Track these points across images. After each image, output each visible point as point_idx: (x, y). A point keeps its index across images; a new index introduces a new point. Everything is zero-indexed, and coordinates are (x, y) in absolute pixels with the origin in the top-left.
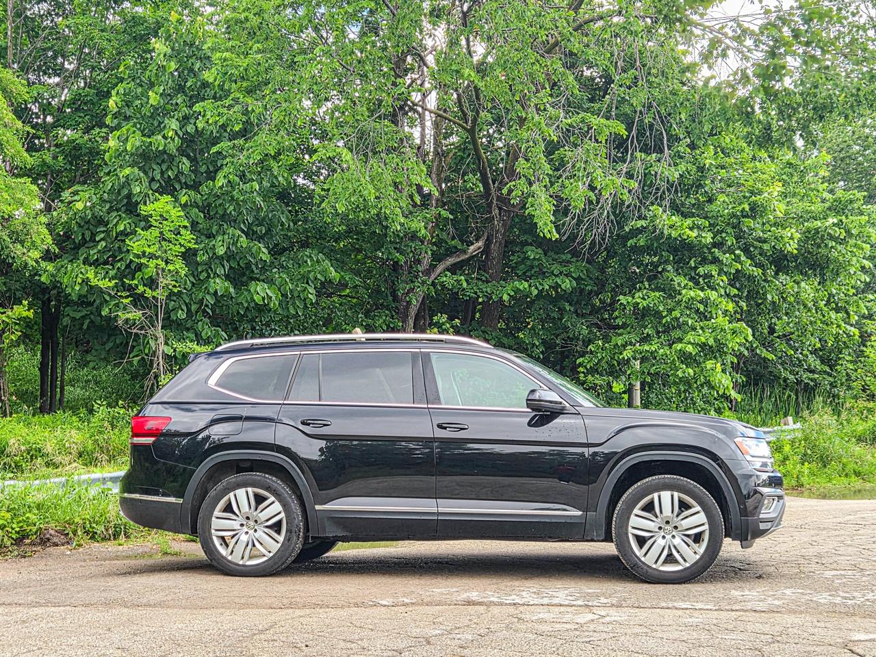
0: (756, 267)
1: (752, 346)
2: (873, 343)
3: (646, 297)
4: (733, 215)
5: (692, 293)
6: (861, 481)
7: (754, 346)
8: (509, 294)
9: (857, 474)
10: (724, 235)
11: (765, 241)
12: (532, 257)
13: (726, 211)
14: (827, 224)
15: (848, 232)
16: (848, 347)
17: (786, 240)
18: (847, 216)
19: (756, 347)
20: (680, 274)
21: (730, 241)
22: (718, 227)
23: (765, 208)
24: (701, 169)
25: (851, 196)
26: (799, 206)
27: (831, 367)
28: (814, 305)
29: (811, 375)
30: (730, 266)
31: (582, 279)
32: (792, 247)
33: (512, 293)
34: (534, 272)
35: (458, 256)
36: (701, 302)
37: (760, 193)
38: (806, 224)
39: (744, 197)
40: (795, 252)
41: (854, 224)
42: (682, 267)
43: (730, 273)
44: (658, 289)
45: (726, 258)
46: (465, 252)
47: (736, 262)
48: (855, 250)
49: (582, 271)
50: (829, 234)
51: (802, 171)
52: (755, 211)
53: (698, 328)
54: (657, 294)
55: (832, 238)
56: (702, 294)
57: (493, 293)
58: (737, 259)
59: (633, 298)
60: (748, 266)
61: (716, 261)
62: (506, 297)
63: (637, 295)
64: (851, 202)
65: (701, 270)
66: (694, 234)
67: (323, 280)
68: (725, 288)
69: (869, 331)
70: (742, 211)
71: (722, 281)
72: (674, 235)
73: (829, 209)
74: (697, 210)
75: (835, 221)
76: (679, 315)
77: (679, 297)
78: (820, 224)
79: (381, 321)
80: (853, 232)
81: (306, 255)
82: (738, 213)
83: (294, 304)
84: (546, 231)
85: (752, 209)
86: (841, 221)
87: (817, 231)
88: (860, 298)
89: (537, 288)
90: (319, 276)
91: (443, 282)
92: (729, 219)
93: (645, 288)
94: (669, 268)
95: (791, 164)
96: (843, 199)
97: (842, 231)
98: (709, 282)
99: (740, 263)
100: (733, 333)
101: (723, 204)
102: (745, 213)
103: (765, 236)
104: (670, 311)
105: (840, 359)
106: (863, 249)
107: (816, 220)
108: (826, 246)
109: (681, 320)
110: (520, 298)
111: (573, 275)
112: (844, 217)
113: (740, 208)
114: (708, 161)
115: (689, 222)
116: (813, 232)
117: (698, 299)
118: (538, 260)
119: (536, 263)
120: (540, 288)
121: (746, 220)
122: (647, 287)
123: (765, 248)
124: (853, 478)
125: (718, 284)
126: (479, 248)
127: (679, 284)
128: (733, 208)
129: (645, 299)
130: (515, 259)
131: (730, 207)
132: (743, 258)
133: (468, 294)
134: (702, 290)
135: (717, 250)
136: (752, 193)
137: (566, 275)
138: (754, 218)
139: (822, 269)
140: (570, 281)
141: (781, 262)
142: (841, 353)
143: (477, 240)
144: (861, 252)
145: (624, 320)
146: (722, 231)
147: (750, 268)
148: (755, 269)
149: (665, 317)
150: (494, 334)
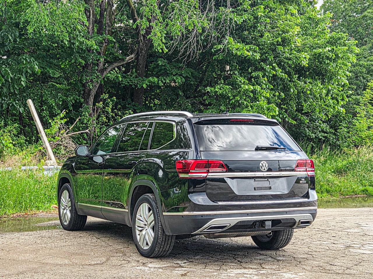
0: (285, 73)
1: (283, 117)
2: (358, 118)
3: (222, 89)
4: (272, 44)
5: (247, 87)
6: (329, 195)
7: (285, 116)
8: (147, 84)
9: (328, 191)
10: (267, 55)
11: (290, 59)
12: (161, 64)
13: (269, 42)
14: (325, 50)
15: (337, 55)
16: (345, 119)
17: (302, 59)
18: (337, 47)
19: (286, 117)
20: (242, 76)
21: (271, 58)
22: (264, 50)
23: (290, 41)
24: (256, 18)
25: (340, 36)
26: (310, 40)
27: (336, 130)
28: (320, 96)
29: (323, 134)
30: (270, 73)
31: (188, 77)
32: (305, 63)
33: (148, 84)
34: (162, 73)
35: (120, 62)
36: (252, 92)
37: (288, 32)
38: (314, 50)
39: (279, 34)
40: (307, 65)
41: (340, 51)
42: (244, 73)
43: (270, 76)
44: (228, 84)
45: (268, 68)
46: (123, 60)
47: (273, 70)
48: (343, 66)
49: (188, 73)
50: (326, 56)
51: (316, 22)
52: (285, 42)
53: (249, 106)
54: (228, 87)
55: (328, 58)
56: (252, 87)
57: (138, 83)
58: (274, 69)
59: (215, 88)
60: (280, 73)
61: (262, 69)
62: (145, 86)
63: (217, 87)
64: (339, 39)
65: (254, 74)
66: (250, 54)
67: (31, 73)
68: (266, 85)
69: (358, 111)
70: (277, 42)
71: (264, 80)
72: (239, 53)
73: (328, 42)
74: (254, 41)
75: (330, 49)
76: (239, 99)
77: (240, 89)
78: (321, 50)
79: (72, 98)
80: (339, 55)
81: (23, 58)
82: (275, 43)
83: (13, 86)
84: (159, 48)
85: (283, 41)
86: (333, 49)
87: (320, 54)
88: (344, 92)
89: (162, 82)
90: (29, 71)
91: (108, 77)
92: (270, 46)
93: (222, 83)
94: (236, 72)
95: (310, 18)
96: (335, 37)
97: (333, 54)
98: (258, 81)
99: (275, 71)
100: (268, 110)
101: (268, 38)
102: (279, 43)
103: (291, 56)
104: (234, 96)
105: (340, 125)
106: (347, 65)
107: (320, 48)
108: (325, 62)
109: (240, 102)
110: (152, 87)
111: (184, 75)
112: (335, 47)
113: (276, 40)
114: (259, 14)
115: (248, 47)
116: (318, 55)
117: (250, 90)
118: (164, 66)
119: (163, 68)
120: (164, 82)
121: (279, 47)
122: (223, 82)
123: (290, 63)
124: (325, 194)
125: (262, 82)
126: (132, 58)
127: (240, 82)
128: (273, 40)
129: (221, 90)
130: (152, 65)
131: (271, 39)
132: (277, 68)
133: (124, 83)
134: (253, 85)
135: (263, 63)
136: (283, 32)
137: (180, 75)
138: (284, 46)
139: (323, 75)
140: (181, 78)
141: (301, 71)
142: (341, 122)
143: (131, 54)
144: (346, 67)
145: (209, 101)
146: (266, 53)
147: (281, 74)
148: (283, 74)
149: (232, 100)
150: (139, 107)
